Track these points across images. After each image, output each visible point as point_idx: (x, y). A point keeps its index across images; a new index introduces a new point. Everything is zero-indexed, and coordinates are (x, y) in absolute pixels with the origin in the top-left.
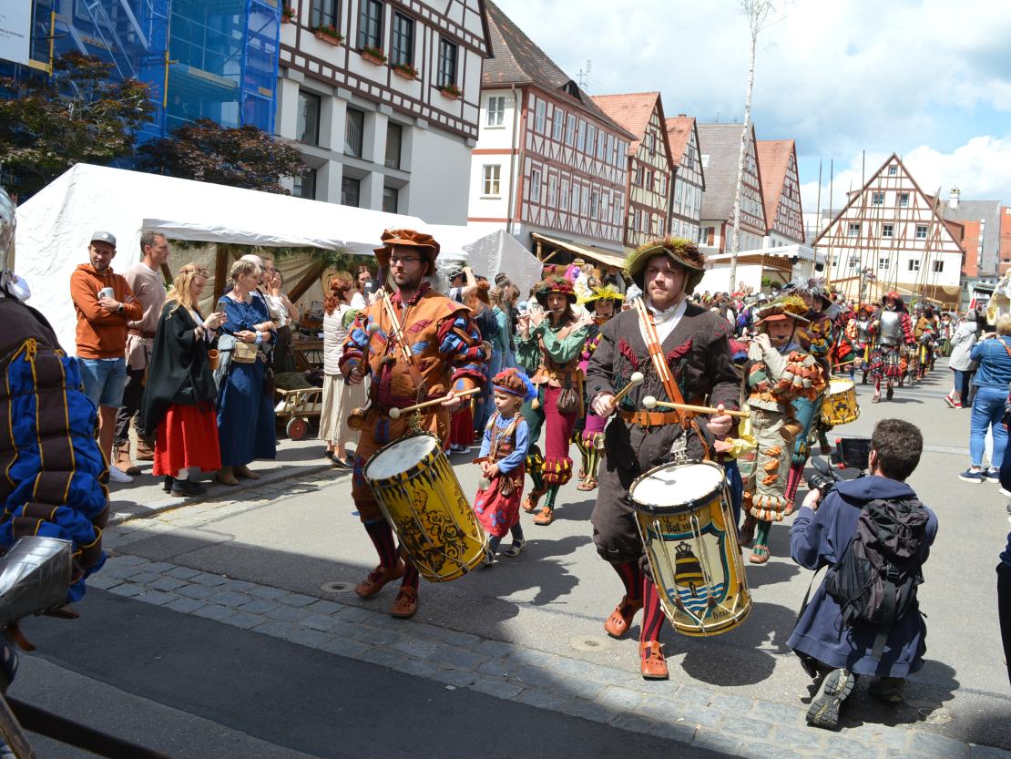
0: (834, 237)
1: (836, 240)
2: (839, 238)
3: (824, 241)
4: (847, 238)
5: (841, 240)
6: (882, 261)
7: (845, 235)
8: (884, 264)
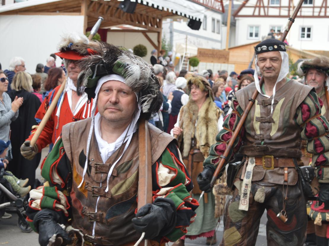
0: (255, 7)
1: (257, 9)
2: (260, 7)
3: (244, 12)
4: (268, 7)
5: (262, 9)
6: (303, 30)
7: (266, 4)
8: (306, 33)
